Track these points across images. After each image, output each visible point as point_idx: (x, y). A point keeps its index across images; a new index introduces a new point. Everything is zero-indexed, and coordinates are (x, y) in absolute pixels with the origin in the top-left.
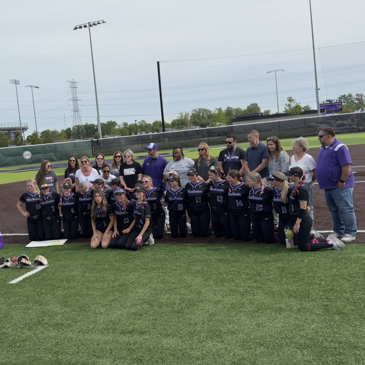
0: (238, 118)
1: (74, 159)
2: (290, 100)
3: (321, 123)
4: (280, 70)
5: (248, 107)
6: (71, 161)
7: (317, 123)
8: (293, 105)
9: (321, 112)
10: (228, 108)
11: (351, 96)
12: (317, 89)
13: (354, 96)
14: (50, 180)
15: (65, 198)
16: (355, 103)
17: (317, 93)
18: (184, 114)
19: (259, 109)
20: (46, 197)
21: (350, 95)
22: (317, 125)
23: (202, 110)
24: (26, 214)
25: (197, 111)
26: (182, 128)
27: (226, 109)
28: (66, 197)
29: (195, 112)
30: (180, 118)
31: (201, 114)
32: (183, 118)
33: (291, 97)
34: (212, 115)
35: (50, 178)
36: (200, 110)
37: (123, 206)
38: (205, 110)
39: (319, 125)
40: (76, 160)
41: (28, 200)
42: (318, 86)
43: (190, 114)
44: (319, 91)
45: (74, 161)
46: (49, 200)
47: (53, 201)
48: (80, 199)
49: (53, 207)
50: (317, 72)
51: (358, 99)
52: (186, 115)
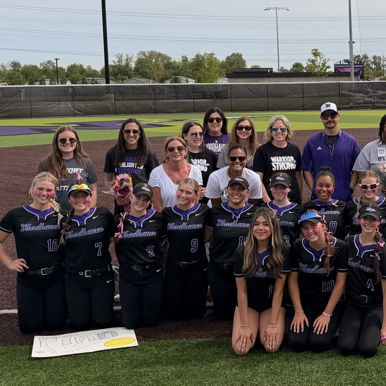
0: (235, 73)
1: (137, 128)
2: (316, 54)
3: (355, 92)
4: (282, 9)
5: (228, 58)
6: (129, 131)
7: (350, 91)
8: (319, 62)
9: (355, 75)
10: (198, 56)
11: (367, 58)
12: (351, 43)
13: (371, 58)
14: (75, 174)
15: (131, 222)
16: (371, 68)
17: (351, 48)
18: (124, 58)
19: (244, 62)
20: (81, 218)
21: (365, 57)
22: (351, 93)
23: (156, 54)
24: (17, 265)
25: (147, 54)
26: (123, 80)
27: (194, 57)
28: (133, 218)
29: (143, 57)
30: (117, 63)
31: (154, 60)
32: (124, 63)
33: (316, 50)
34: (171, 63)
35: (76, 170)
36: (152, 54)
37: (321, 252)
38: (160, 55)
39: (354, 94)
40: (141, 129)
41: (27, 227)
42: (353, 38)
43: (135, 59)
44: (353, 44)
45: (135, 132)
46: (88, 227)
47: (100, 230)
48: (172, 226)
49: (98, 245)
50: (352, 18)
51: (375, 63)
52: (127, 60)
